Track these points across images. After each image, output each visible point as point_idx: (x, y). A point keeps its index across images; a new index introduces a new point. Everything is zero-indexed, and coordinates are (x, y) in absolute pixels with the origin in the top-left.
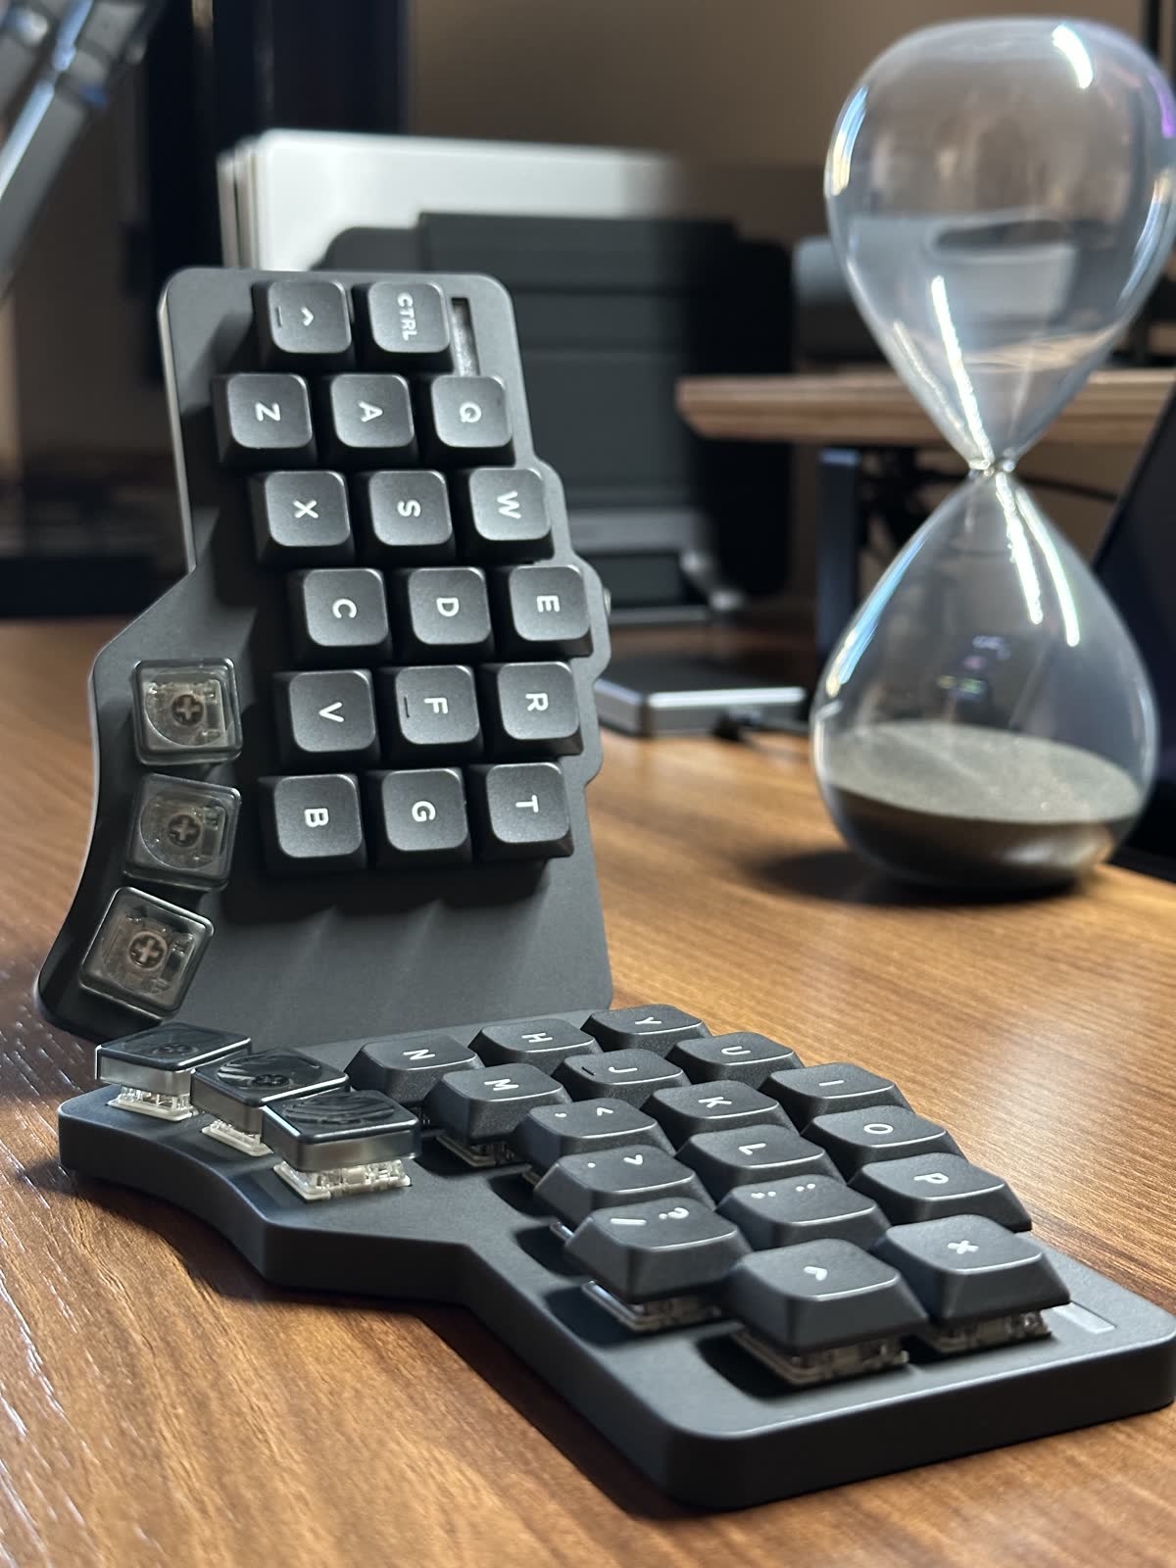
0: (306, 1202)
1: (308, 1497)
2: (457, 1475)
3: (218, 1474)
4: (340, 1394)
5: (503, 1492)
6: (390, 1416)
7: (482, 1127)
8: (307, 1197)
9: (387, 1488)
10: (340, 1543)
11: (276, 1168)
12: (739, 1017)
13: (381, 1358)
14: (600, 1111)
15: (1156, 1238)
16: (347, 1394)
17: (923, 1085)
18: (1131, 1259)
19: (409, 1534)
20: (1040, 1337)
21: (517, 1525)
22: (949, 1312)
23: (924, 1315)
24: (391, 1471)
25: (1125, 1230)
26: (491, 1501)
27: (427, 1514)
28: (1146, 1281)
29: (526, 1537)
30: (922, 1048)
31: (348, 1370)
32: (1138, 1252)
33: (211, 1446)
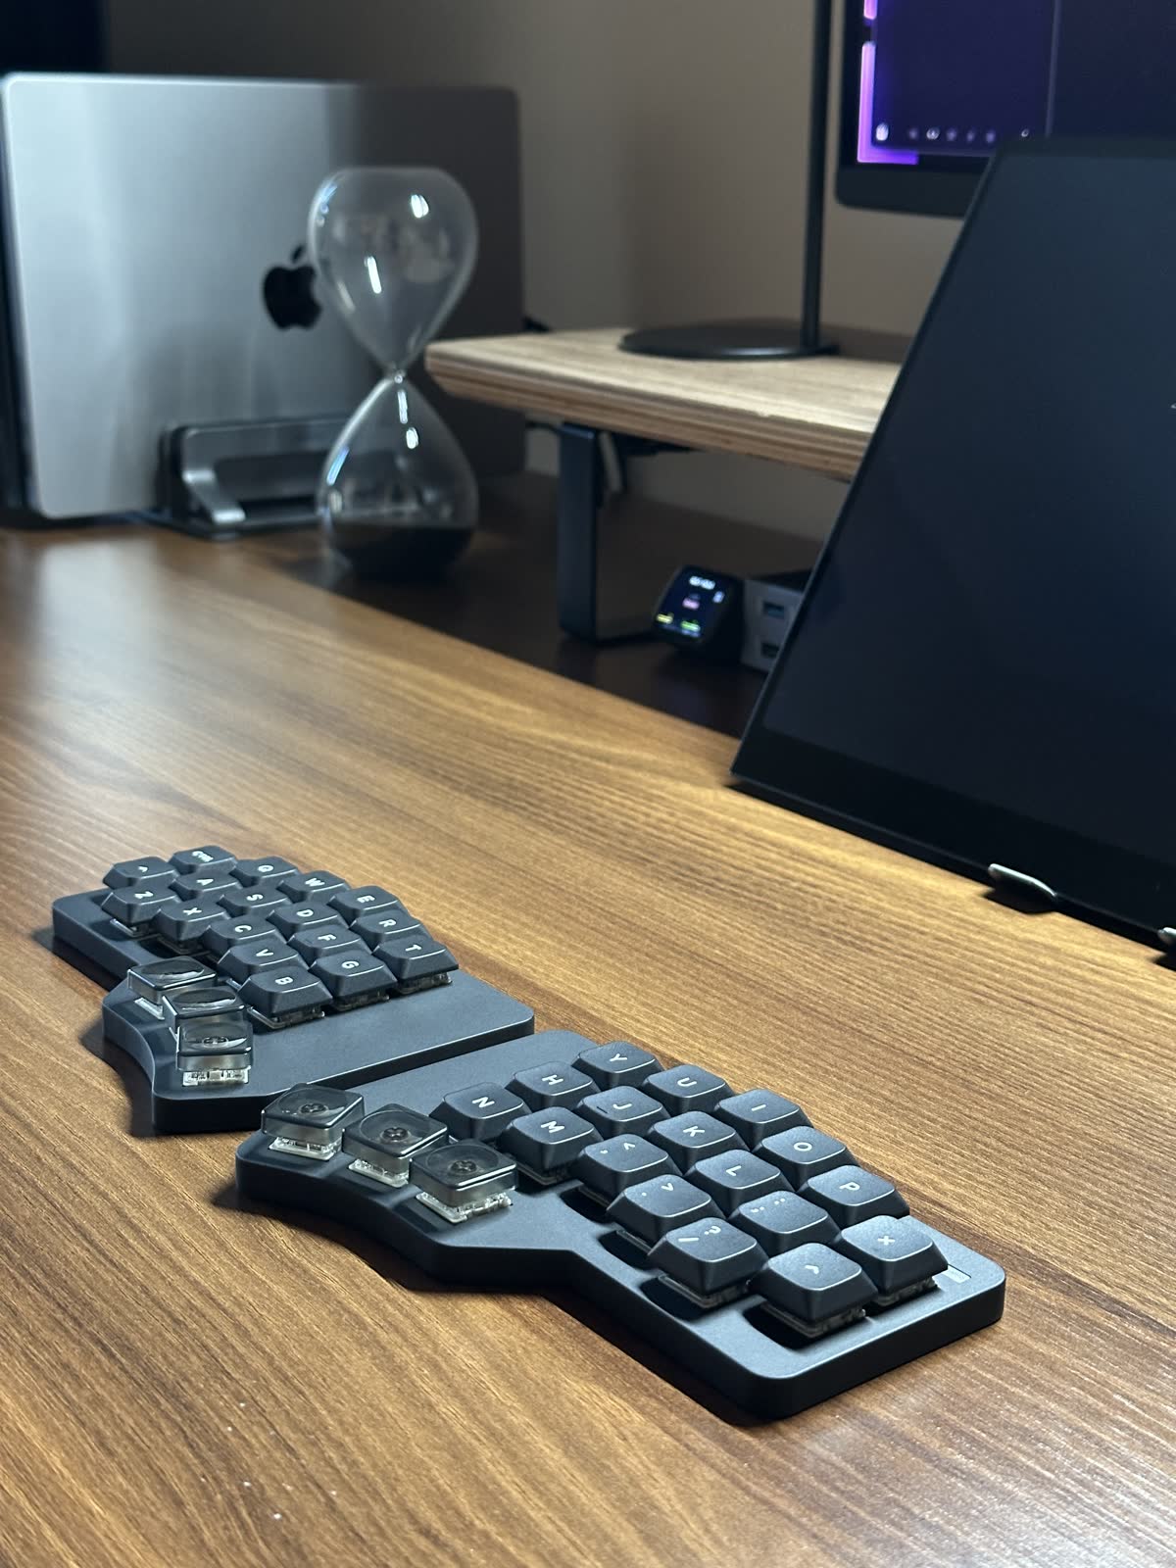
0: (455, 1224)
1: (534, 1425)
2: (612, 1403)
3: (473, 1413)
4: (515, 1351)
5: (641, 1410)
6: (552, 1363)
7: (549, 1161)
8: (453, 1221)
9: (575, 1414)
10: (566, 1452)
11: (418, 1197)
12: (631, 1008)
13: (526, 1323)
14: (627, 1146)
15: (952, 1188)
16: (520, 1351)
17: (774, 1066)
18: (941, 1206)
19: (603, 1444)
20: (933, 1290)
21: (658, 1431)
22: (888, 1285)
23: (876, 1289)
24: (572, 1403)
25: (932, 1182)
26: (637, 1417)
27: (604, 1427)
28: (954, 1222)
29: (666, 1438)
30: (763, 1029)
31: (511, 1334)
32: (944, 1200)
33: (457, 1394)
